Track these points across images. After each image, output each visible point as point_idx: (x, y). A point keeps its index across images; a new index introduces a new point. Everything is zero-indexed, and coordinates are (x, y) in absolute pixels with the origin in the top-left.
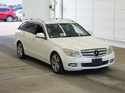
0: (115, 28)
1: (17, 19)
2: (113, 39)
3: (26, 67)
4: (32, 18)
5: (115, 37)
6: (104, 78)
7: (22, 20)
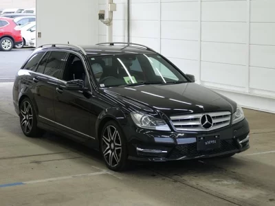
0: (251, 64)
1: (25, 44)
2: (247, 91)
3: (42, 158)
4: (54, 44)
5: (251, 86)
6: (225, 182)
7: (35, 46)
